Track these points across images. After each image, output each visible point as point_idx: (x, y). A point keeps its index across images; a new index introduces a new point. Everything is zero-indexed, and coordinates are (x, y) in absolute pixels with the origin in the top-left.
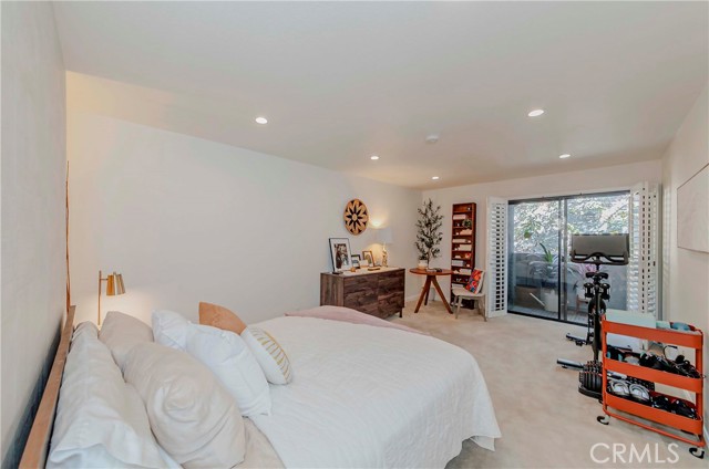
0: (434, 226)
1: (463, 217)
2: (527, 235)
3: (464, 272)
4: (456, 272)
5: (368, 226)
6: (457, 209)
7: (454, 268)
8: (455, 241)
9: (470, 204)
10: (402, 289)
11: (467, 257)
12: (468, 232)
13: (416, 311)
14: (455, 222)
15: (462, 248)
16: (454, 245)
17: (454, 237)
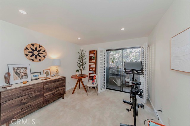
0: (84, 58)
1: (92, 55)
2: (113, 62)
3: (93, 75)
4: (90, 75)
5: (46, 57)
6: (91, 52)
7: (90, 74)
8: (90, 64)
9: (95, 51)
10: (64, 86)
11: (94, 70)
12: (94, 61)
13: (73, 94)
14: (90, 57)
15: (92, 66)
16: (90, 66)
17: (90, 63)
